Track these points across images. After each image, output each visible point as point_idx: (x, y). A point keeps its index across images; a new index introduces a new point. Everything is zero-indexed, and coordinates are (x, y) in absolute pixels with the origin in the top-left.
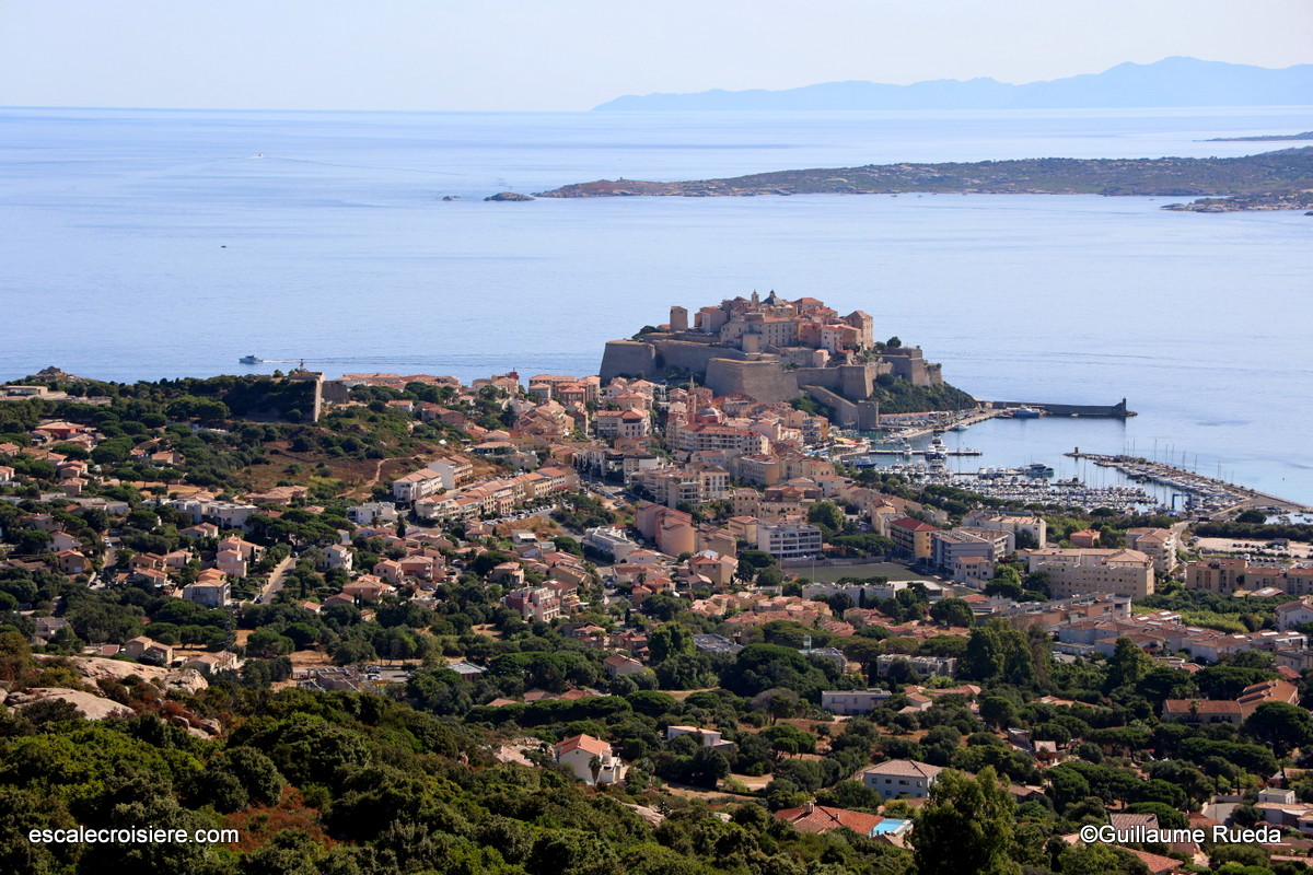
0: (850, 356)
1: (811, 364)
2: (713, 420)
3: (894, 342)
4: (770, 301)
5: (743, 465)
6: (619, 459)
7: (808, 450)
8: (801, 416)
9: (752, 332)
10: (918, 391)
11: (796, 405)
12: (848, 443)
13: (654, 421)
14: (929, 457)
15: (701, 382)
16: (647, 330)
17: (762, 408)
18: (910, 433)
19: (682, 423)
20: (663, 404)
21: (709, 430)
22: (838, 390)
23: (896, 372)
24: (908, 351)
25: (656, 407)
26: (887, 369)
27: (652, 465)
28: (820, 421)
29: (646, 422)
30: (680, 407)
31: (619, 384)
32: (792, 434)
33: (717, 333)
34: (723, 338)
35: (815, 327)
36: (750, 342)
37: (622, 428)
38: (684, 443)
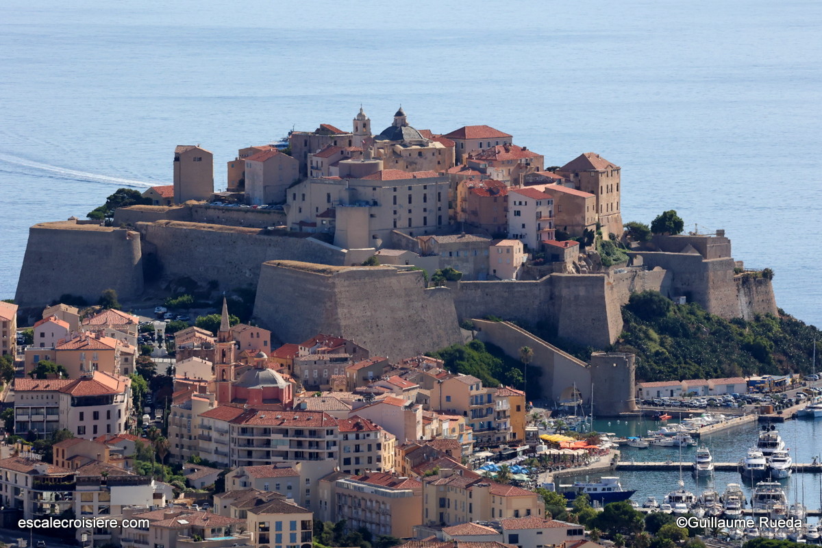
0: (572, 253)
1: (485, 272)
2: (274, 397)
3: (668, 223)
4: (394, 133)
5: (340, 497)
6: (65, 486)
7: (484, 463)
8: (466, 386)
9: (355, 201)
10: (722, 331)
11: (454, 362)
12: (569, 444)
13: (141, 401)
14: (751, 477)
15: (244, 312)
16: (123, 199)
17: (380, 371)
18: (706, 423)
19: (205, 404)
20: (161, 365)
21: (265, 418)
22: (546, 328)
23: (674, 288)
24: (699, 243)
25: (145, 370)
26: (653, 281)
27: (140, 496)
28: (507, 399)
29: (124, 403)
30: (197, 369)
31: (61, 318)
32: (446, 426)
33: (278, 204)
34: (293, 217)
35: (494, 191)
36: (352, 223)
37: (69, 417)
38: (209, 450)
